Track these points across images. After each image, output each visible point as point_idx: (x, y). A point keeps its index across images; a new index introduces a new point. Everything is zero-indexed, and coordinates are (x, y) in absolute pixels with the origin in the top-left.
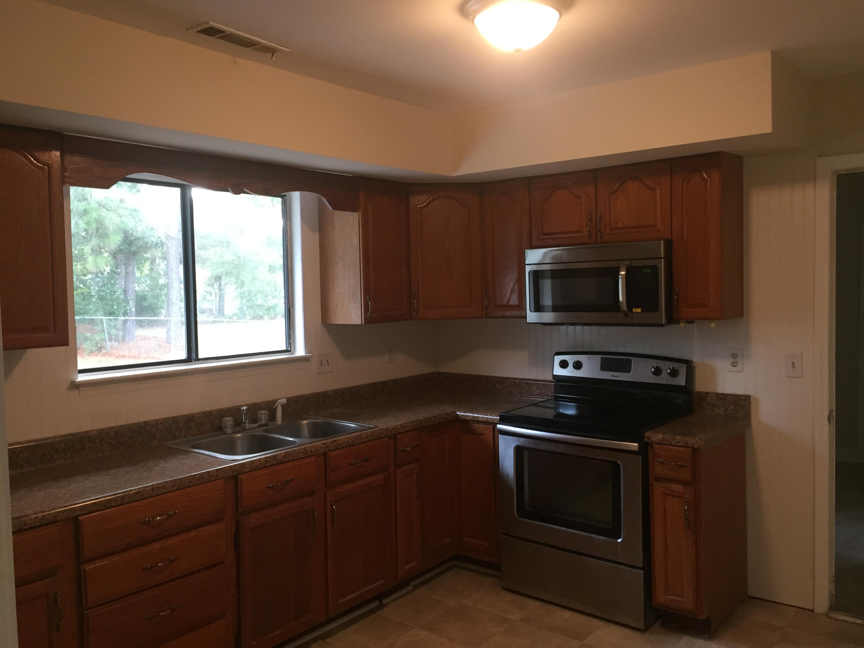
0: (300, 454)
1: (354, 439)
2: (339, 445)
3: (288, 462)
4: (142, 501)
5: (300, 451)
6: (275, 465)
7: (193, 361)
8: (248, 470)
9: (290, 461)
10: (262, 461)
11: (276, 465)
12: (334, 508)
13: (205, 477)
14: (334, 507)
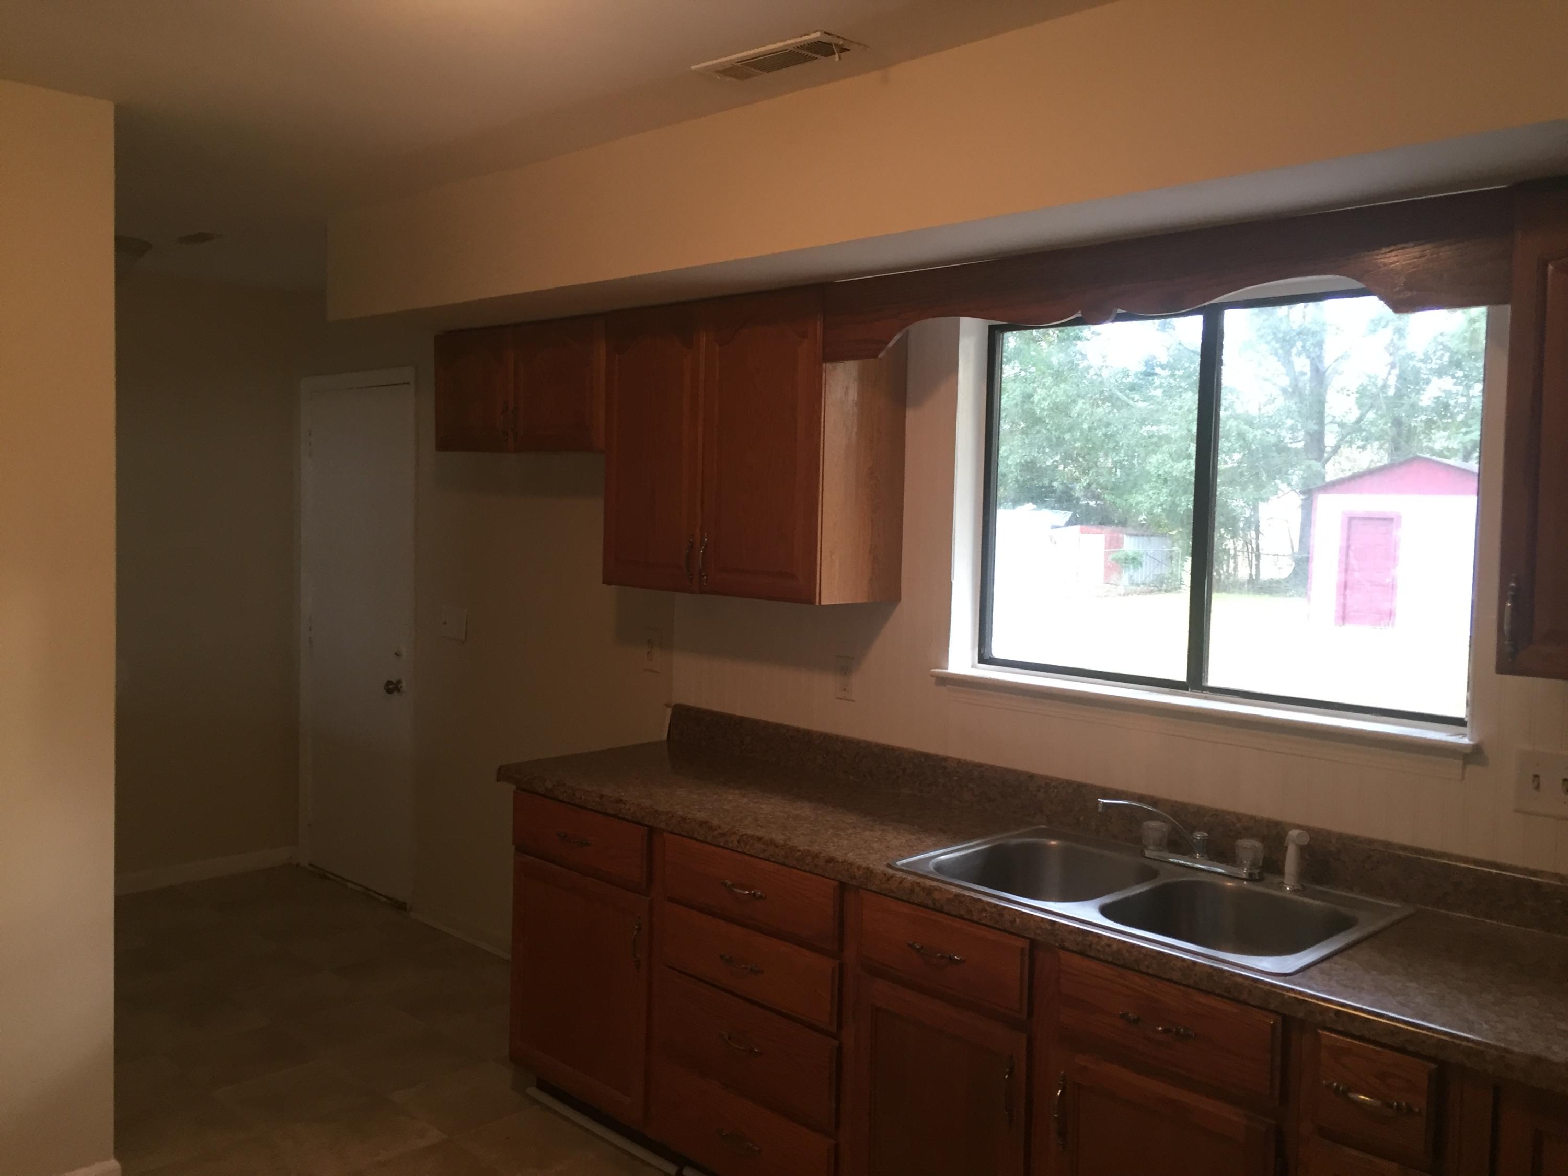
0: (984, 914)
1: (1142, 956)
2: (1090, 946)
3: (956, 916)
4: (725, 851)
5: (988, 908)
6: (927, 907)
7: (1190, 690)
8: (874, 888)
9: (961, 917)
10: (905, 887)
11: (929, 908)
12: (1059, 1094)
13: (807, 862)
14: (1060, 1091)
